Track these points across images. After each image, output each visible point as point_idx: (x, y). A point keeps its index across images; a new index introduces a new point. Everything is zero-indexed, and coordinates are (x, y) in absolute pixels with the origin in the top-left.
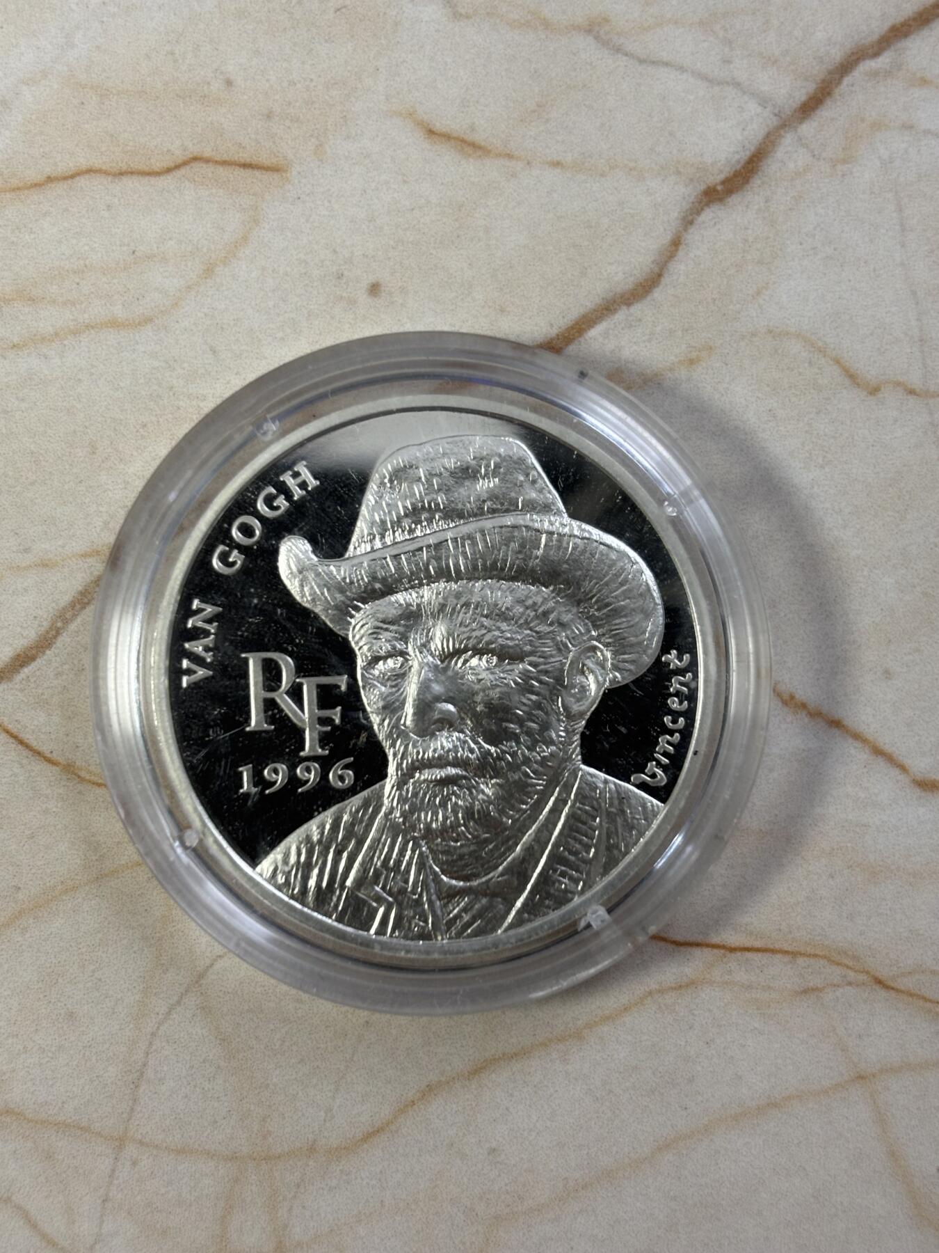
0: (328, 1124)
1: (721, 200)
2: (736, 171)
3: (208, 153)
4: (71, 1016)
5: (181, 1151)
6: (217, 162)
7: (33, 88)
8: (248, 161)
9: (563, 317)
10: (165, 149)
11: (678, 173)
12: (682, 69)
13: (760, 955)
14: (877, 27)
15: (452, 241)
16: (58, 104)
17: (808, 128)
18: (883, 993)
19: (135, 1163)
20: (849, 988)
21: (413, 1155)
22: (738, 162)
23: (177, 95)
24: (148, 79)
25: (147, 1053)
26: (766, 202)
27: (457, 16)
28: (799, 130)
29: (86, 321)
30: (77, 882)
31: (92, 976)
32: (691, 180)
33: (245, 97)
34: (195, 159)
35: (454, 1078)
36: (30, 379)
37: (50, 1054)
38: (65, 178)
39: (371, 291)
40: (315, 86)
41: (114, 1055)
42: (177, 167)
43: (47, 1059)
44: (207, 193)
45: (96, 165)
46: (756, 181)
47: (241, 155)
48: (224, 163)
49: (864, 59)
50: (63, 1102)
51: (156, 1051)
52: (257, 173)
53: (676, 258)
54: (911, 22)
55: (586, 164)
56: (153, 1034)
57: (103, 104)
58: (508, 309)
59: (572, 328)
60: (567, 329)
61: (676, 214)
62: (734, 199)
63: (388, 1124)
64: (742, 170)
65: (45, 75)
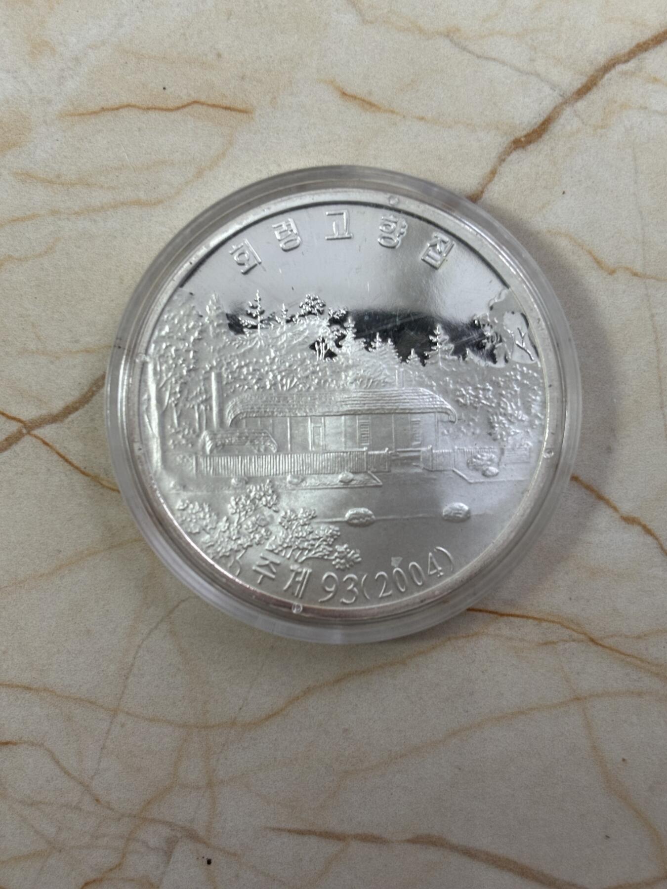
0: (244, 708)
1: (523, 147)
2: (534, 130)
3: (203, 99)
4: (89, 632)
5: (151, 720)
6: (208, 105)
7: (96, 51)
8: (228, 106)
10: (177, 95)
11: (497, 128)
12: (503, 63)
13: (519, 619)
14: (628, 45)
16: (111, 62)
17: (581, 105)
18: (594, 648)
19: (123, 726)
20: (573, 643)
21: (296, 731)
22: (536, 124)
23: (186, 61)
24: (169, 50)
25: (135, 658)
26: (552, 150)
27: (365, 22)
28: (575, 106)
29: (122, 200)
30: (97, 549)
31: (103, 608)
32: (506, 134)
33: (229, 65)
34: (195, 102)
35: (324, 684)
36: (84, 234)
37: (74, 655)
38: (113, 109)
40: (273, 61)
41: (114, 658)
42: (184, 107)
43: (72, 658)
44: (202, 124)
45: (133, 102)
46: (546, 137)
47: (224, 101)
48: (214, 106)
49: (618, 64)
50: (80, 686)
51: (140, 656)
52: (233, 113)
53: (493, 182)
54: (650, 42)
55: (440, 120)
56: (139, 646)
57: (139, 64)
61: (494, 154)
62: (531, 147)
63: (281, 711)
64: (538, 129)
65: (103, 43)
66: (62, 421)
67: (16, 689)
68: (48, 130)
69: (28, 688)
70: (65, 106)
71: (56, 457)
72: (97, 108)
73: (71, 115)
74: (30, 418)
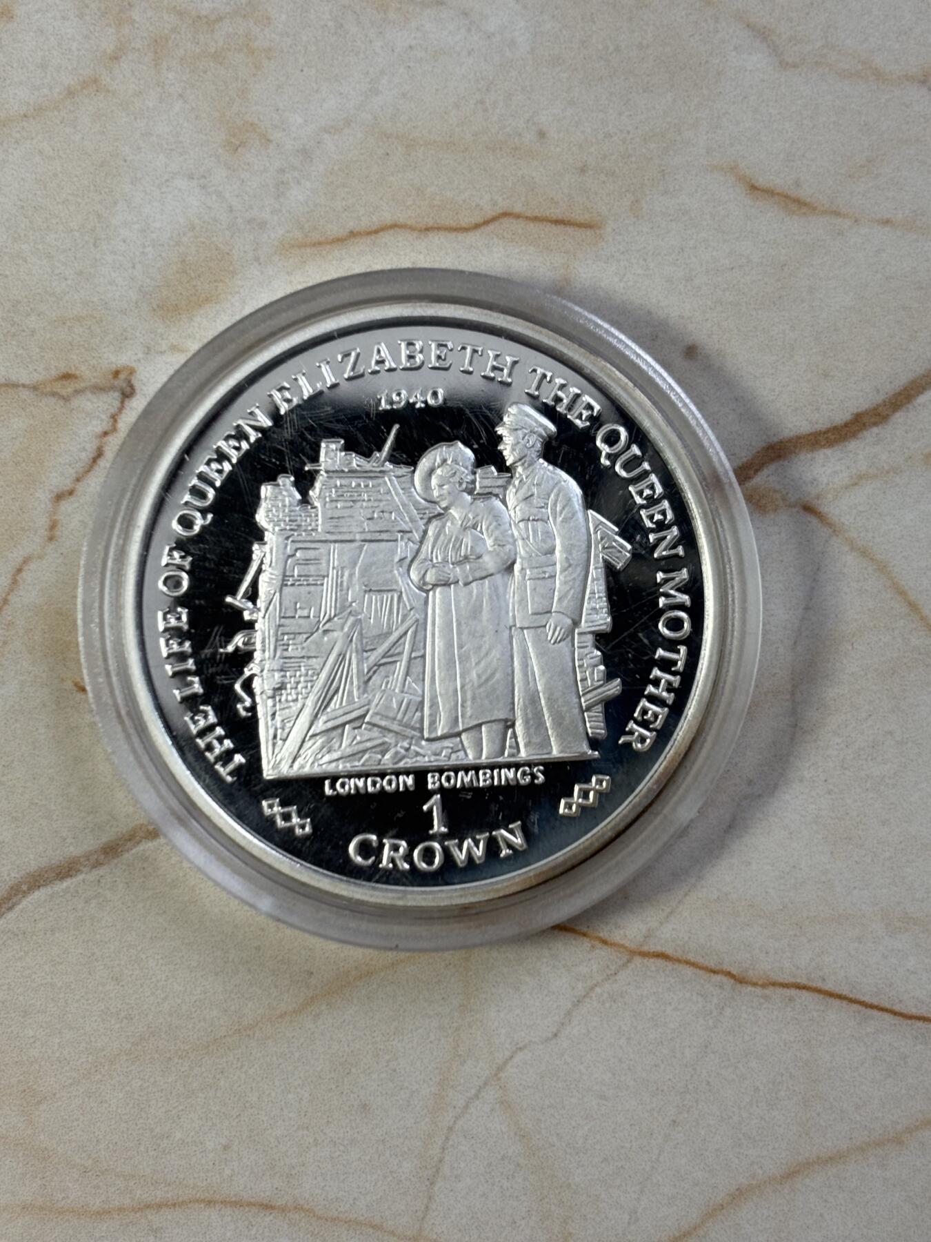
0: (632, 1227)
3: (518, 208)
4: (364, 1107)
6: (527, 217)
7: (336, 137)
8: (560, 217)
9: (891, 382)
10: (474, 204)
15: (774, 303)
16: (362, 154)
23: (487, 147)
24: (457, 129)
25: (443, 1149)
27: (784, 65)
30: (371, 968)
31: (387, 1066)
33: (558, 149)
34: (505, 215)
35: (765, 1182)
37: (342, 1148)
38: (369, 233)
39: (687, 353)
40: (631, 139)
41: (409, 1149)
42: (486, 223)
43: (338, 1153)
44: (517, 250)
45: (401, 220)
47: (552, 211)
48: (536, 219)
50: (355, 1199)
51: (453, 1146)
52: (570, 230)
55: (918, 222)
56: (450, 1129)
57: (409, 155)
58: (832, 374)
59: (900, 394)
60: (894, 395)
63: (695, 1229)
65: (348, 122)
67: (247, 1209)
68: (262, 273)
69: (267, 1207)
70: (288, 232)
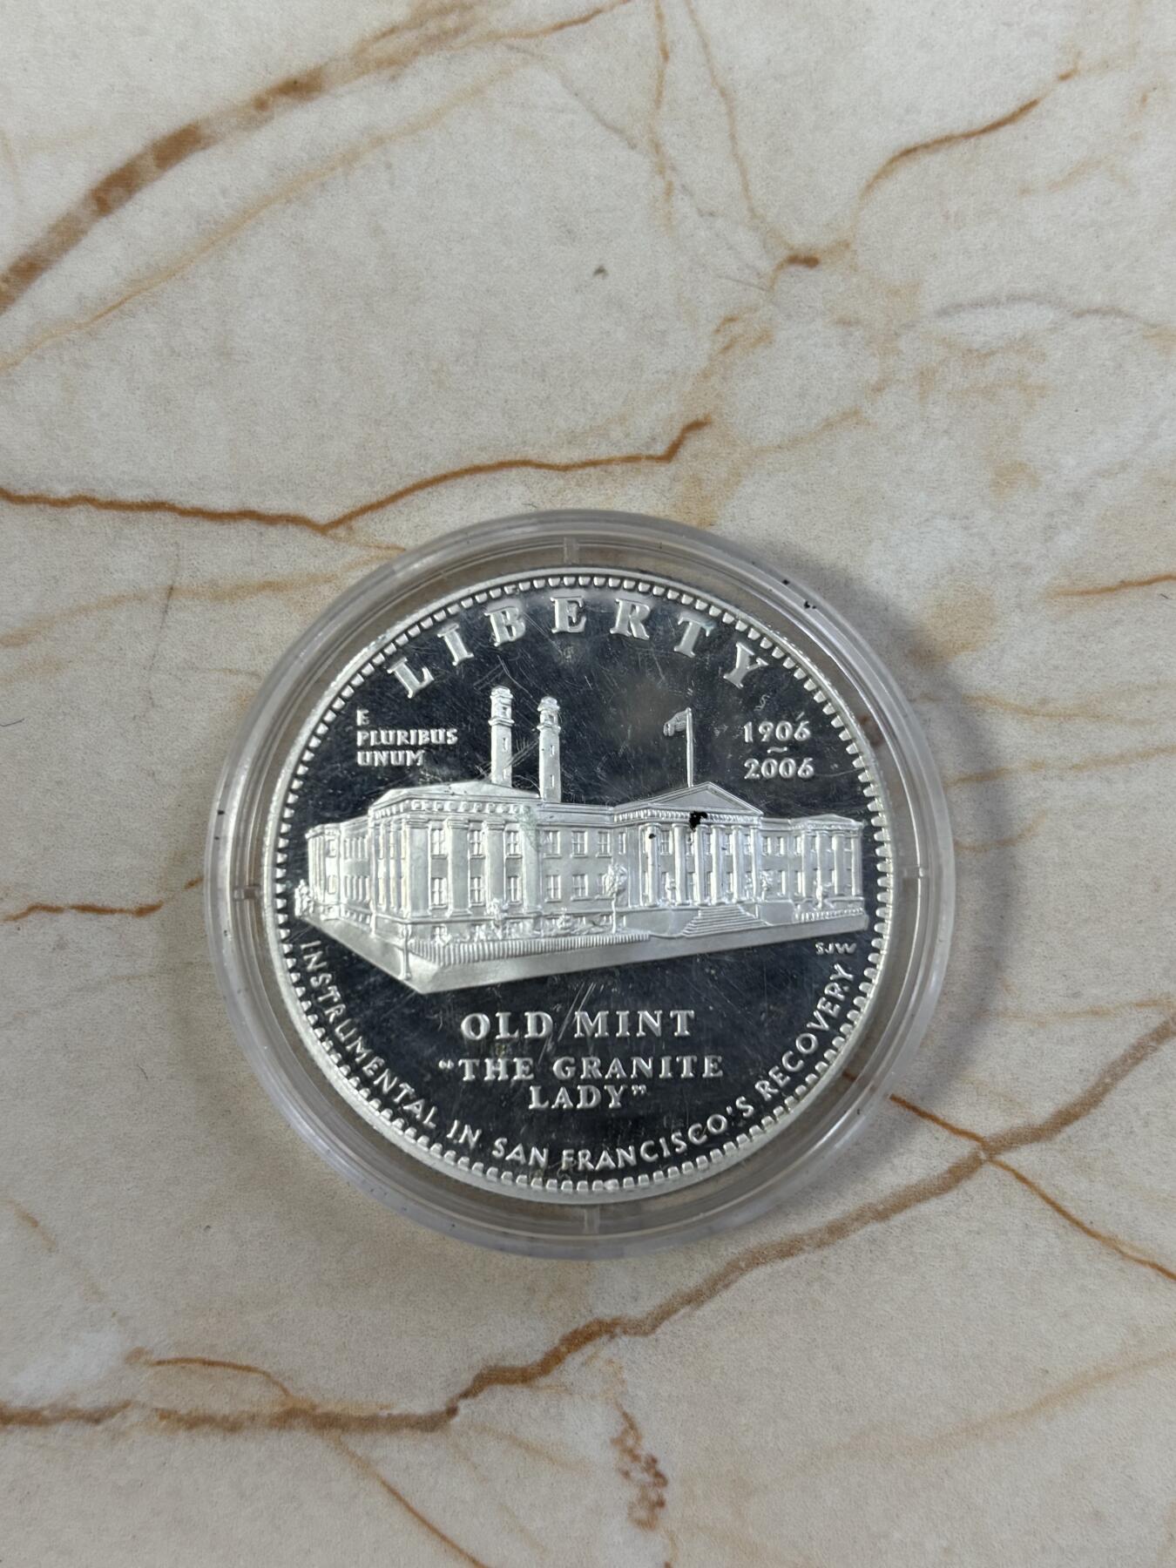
66: (1050, 1139)
71: (1039, 1203)
72: (1112, 582)
73: (1067, 594)
74: (993, 1132)
